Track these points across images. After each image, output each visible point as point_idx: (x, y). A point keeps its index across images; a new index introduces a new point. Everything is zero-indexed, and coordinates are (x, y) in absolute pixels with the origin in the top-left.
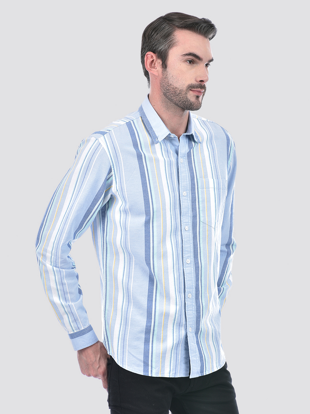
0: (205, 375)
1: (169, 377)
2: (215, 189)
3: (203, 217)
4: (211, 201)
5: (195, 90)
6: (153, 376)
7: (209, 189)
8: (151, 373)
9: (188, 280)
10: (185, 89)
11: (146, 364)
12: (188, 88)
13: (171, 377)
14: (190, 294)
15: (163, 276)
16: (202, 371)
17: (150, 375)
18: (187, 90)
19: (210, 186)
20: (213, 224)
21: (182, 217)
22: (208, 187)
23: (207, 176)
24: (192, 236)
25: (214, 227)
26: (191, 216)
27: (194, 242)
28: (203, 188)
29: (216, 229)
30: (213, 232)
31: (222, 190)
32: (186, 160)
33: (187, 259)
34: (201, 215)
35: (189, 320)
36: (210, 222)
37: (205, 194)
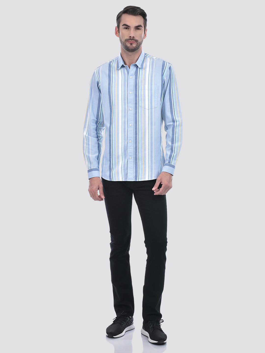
0: (138, 181)
1: (122, 181)
2: (149, 90)
5: (129, 41)
6: (114, 181)
8: (113, 180)
11: (110, 176)
12: (126, 41)
13: (123, 181)
16: (136, 178)
19: (146, 89)
20: (147, 107)
21: (128, 104)
22: (144, 89)
23: (145, 84)
24: (134, 113)
25: (148, 109)
26: (134, 103)
27: (135, 116)
28: (141, 90)
29: (149, 110)
30: (147, 111)
31: (153, 91)
32: (134, 77)
33: (130, 124)
34: (140, 103)
35: (129, 153)
36: (145, 106)
37: (143, 93)
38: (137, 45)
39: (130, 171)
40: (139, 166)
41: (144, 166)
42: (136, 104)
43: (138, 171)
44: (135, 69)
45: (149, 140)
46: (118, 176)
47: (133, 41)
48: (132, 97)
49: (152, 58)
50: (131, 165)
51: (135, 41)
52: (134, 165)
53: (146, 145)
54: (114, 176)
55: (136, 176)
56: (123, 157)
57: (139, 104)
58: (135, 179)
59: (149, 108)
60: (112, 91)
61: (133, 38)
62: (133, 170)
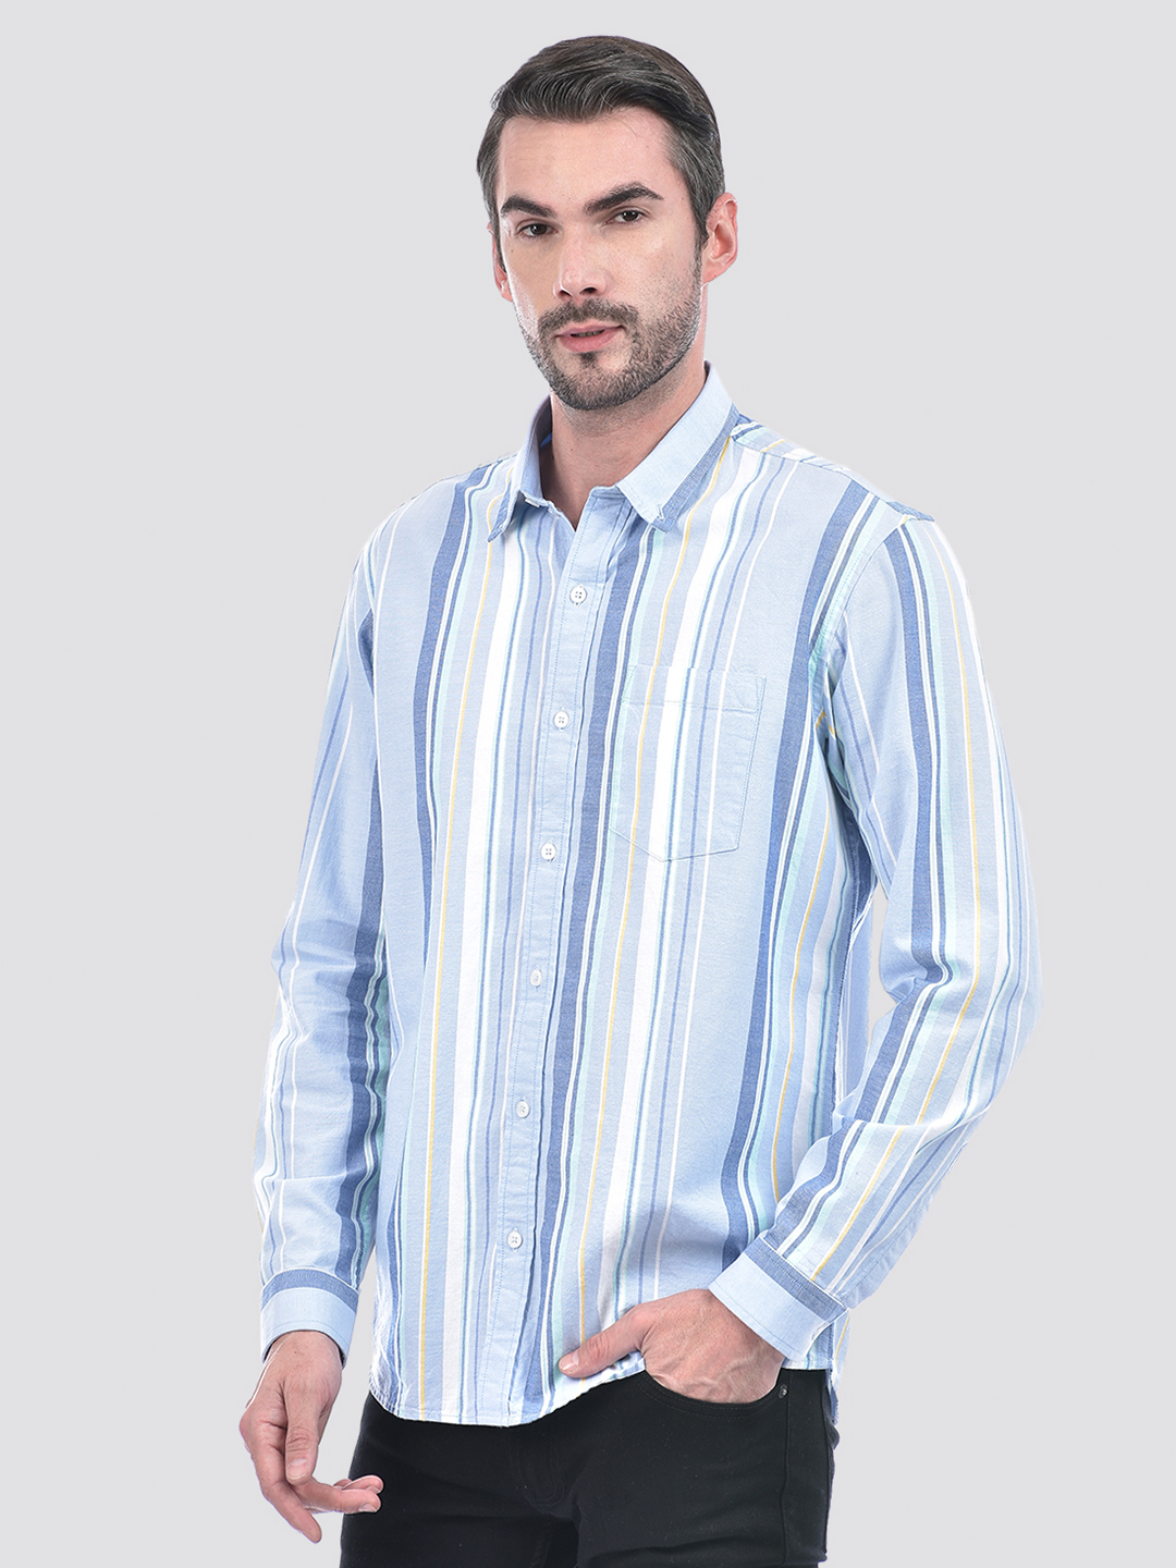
2: (689, 708)
3: (620, 812)
4: (658, 754)
7: (662, 705)
9: (524, 1049)
15: (434, 1023)
19: (666, 694)
20: (657, 846)
21: (538, 809)
22: (658, 701)
23: (667, 659)
24: (571, 881)
25: (664, 856)
26: (579, 805)
27: (574, 909)
28: (638, 701)
29: (674, 864)
30: (655, 872)
31: (720, 712)
32: (600, 594)
33: (534, 967)
34: (614, 805)
35: (508, 1202)
36: (644, 833)
37: (642, 727)
38: (636, 354)
39: (498, 1341)
42: (590, 810)
44: (617, 530)
45: (646, 1104)
46: (434, 1383)
47: (593, 323)
48: (564, 753)
49: (776, 454)
50: (513, 1297)
51: (608, 323)
53: (619, 1145)
57: (607, 818)
59: (674, 855)
60: (436, 700)
61: (593, 297)
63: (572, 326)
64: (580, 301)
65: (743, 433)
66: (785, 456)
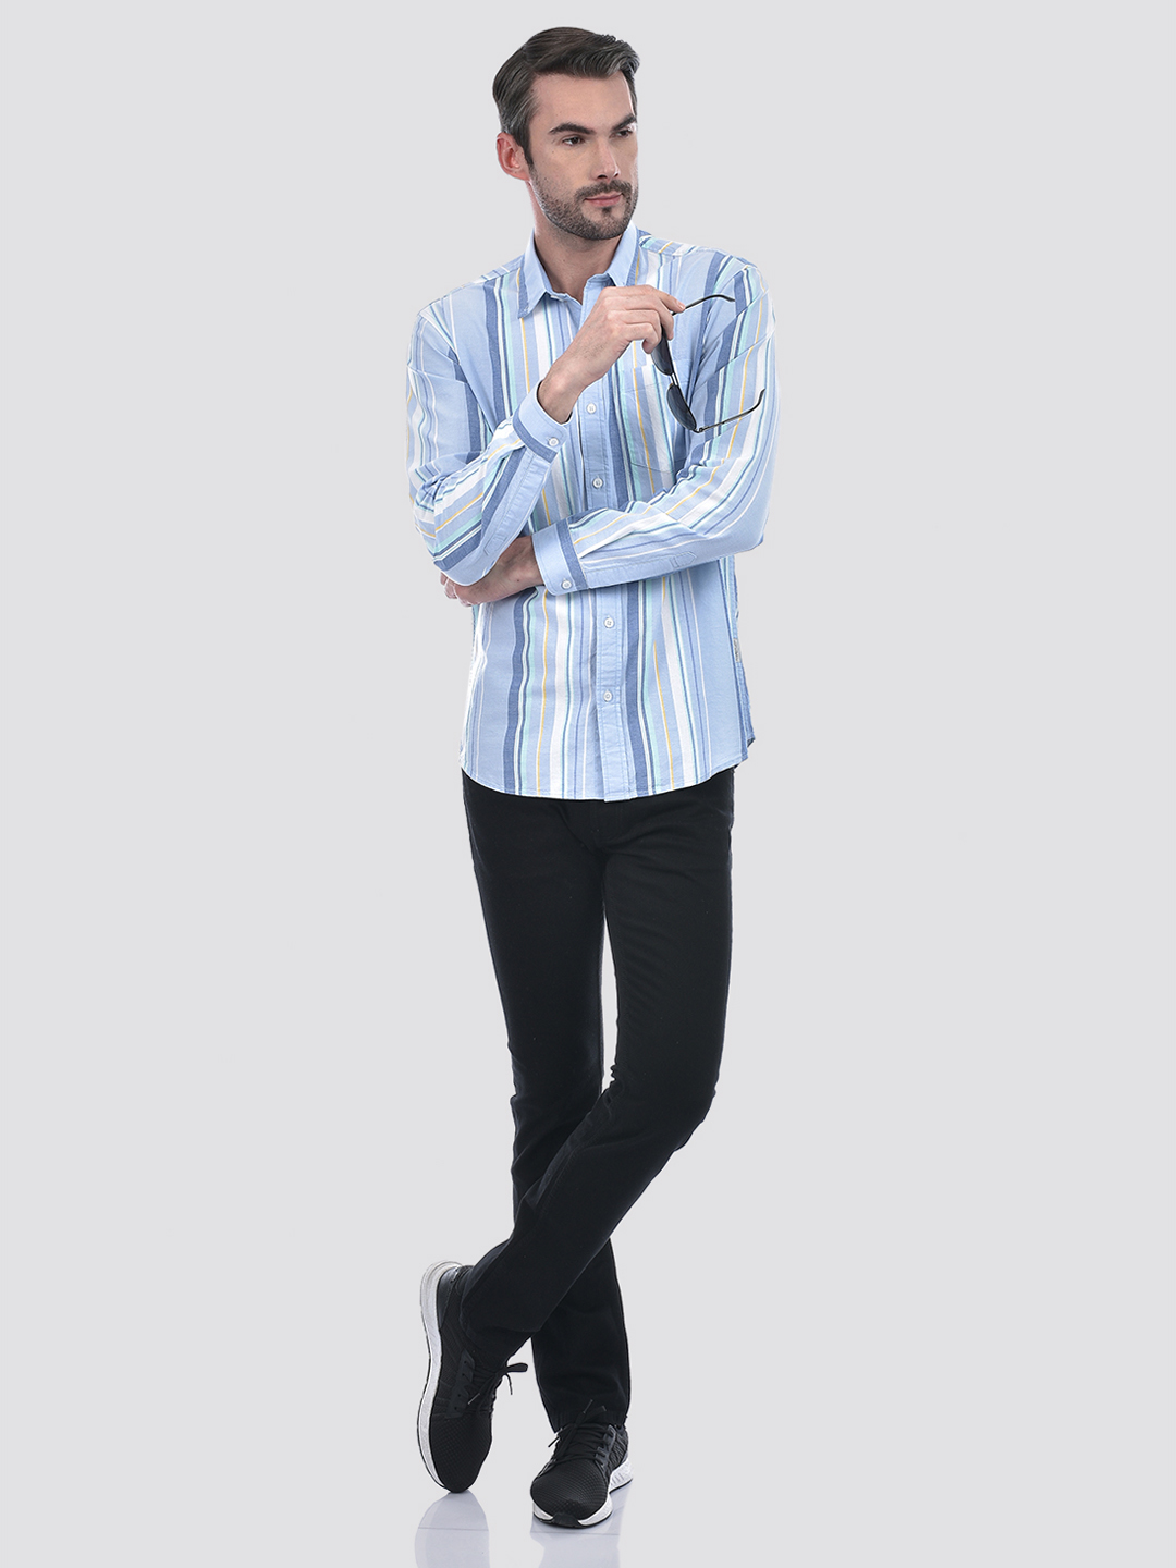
0: (651, 794)
1: (561, 797)
3: (636, 453)
5: (595, 197)
6: (523, 794)
8: (520, 789)
10: (573, 202)
11: (509, 773)
12: (578, 198)
13: (566, 798)
14: (610, 620)
16: (642, 785)
17: (517, 793)
18: (577, 202)
21: (586, 459)
22: (642, 386)
25: (668, 470)
26: (609, 453)
28: (630, 389)
34: (631, 449)
35: (603, 676)
36: (654, 461)
37: (636, 401)
39: (610, 754)
40: (647, 728)
41: (668, 724)
43: (647, 752)
46: (545, 775)
47: (614, 193)
48: (595, 426)
49: (668, 254)
50: (614, 728)
51: (619, 193)
52: (623, 727)
54: (528, 774)
55: (641, 776)
56: (572, 690)
57: (628, 457)
58: (638, 789)
61: (616, 179)
62: (623, 748)
63: (603, 194)
64: (608, 182)
65: (644, 242)
66: (675, 254)
